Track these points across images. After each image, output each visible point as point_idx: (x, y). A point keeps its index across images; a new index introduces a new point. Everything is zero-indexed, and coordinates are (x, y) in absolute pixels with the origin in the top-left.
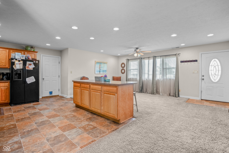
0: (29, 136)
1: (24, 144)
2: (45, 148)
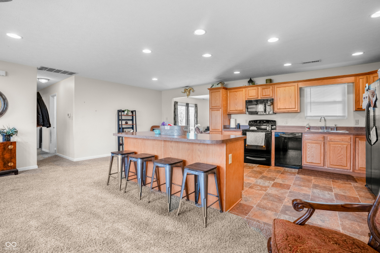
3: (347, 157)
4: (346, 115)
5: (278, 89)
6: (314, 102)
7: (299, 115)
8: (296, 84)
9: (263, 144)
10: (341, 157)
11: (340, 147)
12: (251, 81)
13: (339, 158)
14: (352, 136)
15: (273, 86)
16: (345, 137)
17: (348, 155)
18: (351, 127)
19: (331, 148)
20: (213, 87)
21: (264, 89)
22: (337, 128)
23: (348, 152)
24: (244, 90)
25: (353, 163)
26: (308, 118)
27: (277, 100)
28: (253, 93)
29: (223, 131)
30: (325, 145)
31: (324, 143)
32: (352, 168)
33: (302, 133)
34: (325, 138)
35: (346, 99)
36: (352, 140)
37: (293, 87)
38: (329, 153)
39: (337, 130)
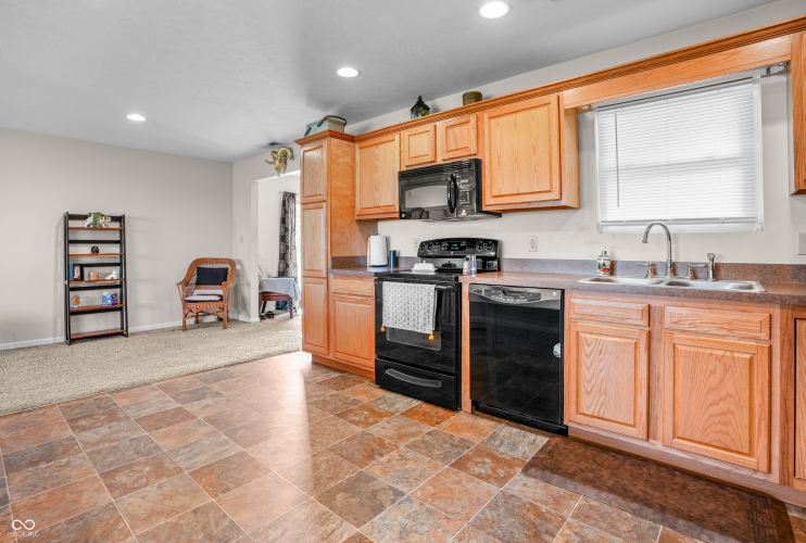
0: (81, 518)
1: (97, 485)
2: (27, 474)
3: (751, 408)
4: (760, 214)
5: (493, 121)
6: (630, 168)
7: (574, 217)
8: (552, 98)
9: (428, 329)
10: (722, 407)
11: (719, 358)
12: (420, 107)
13: (715, 410)
14: (777, 312)
15: (480, 113)
16: (744, 316)
17: (757, 401)
18: (781, 267)
19: (681, 361)
20: (311, 133)
21: (452, 126)
22: (717, 271)
23: (757, 387)
24: (397, 136)
25: (784, 443)
26: (612, 229)
27: (490, 164)
28: (422, 146)
29: (331, 277)
30: (655, 344)
31: (649, 334)
32: (776, 465)
33: (563, 291)
34: (655, 315)
35: (758, 145)
36: (777, 331)
37: (541, 112)
38: (669, 384)
39: (716, 277)
